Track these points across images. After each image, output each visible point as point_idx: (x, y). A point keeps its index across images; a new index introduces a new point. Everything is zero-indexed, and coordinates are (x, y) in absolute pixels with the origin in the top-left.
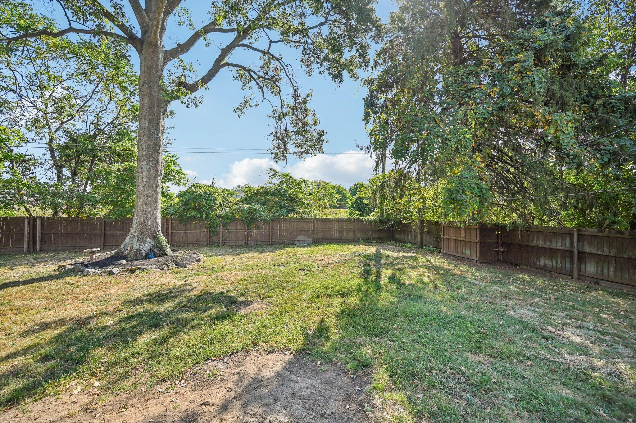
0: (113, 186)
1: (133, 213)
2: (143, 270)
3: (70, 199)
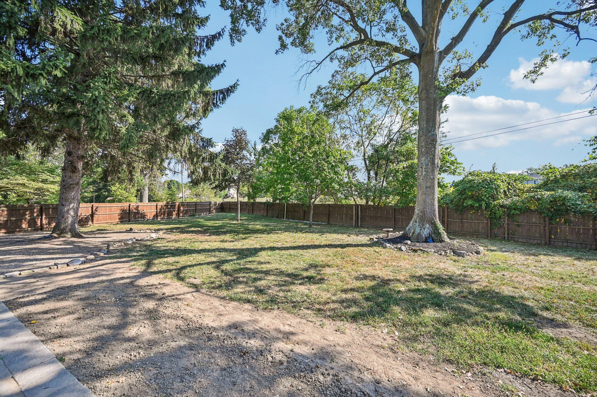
0: (400, 181)
1: (415, 202)
2: (424, 251)
3: (375, 192)
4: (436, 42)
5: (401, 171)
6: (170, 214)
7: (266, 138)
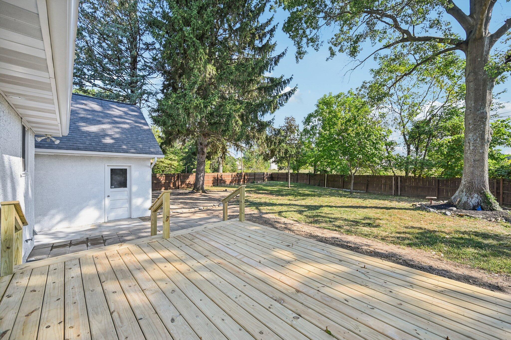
0: (445, 155)
1: (461, 174)
2: (471, 217)
3: (416, 164)
4: (486, 29)
5: (446, 145)
6: (239, 181)
7: (308, 120)
